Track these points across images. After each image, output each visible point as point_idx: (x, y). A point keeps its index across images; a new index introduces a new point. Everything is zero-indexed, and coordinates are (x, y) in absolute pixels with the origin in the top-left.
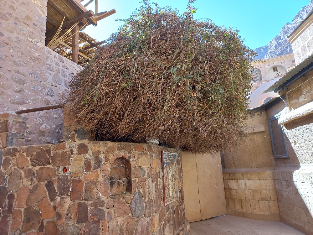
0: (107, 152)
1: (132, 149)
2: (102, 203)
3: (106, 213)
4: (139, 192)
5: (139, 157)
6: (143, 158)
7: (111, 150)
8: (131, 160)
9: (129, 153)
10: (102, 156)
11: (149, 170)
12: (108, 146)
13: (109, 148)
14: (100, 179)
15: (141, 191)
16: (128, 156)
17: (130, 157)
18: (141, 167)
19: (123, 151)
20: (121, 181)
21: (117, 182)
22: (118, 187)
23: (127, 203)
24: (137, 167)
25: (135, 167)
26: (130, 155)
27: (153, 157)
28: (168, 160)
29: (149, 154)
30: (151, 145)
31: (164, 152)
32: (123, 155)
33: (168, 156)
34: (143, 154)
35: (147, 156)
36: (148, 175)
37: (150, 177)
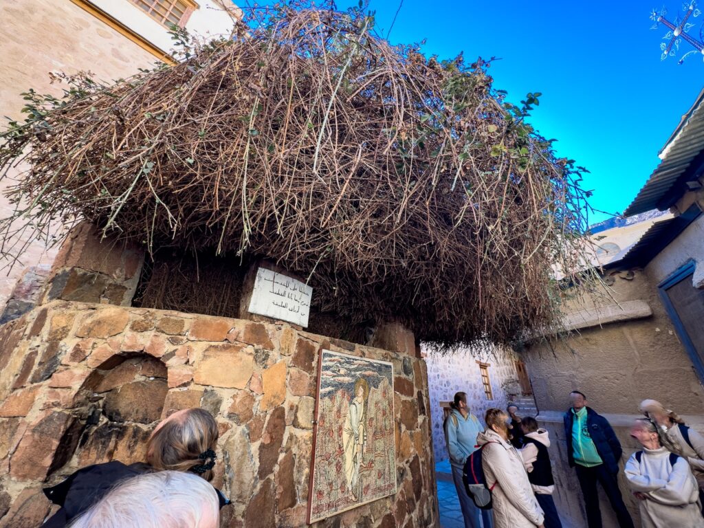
0: (89, 332)
1: (185, 329)
6: (226, 357)
7: (105, 327)
8: (172, 362)
9: (174, 341)
10: (69, 343)
11: (238, 400)
12: (99, 315)
13: (99, 322)
14: (34, 415)
16: (169, 348)
18: (209, 389)
19: (150, 333)
20: (146, 428)
22: (131, 447)
24: (192, 387)
25: (185, 385)
26: (175, 347)
27: (269, 362)
28: (348, 375)
29: (250, 349)
30: (263, 327)
31: (324, 351)
32: (148, 344)
33: (347, 366)
34: (225, 348)
35: (240, 354)
36: (230, 416)
37: (239, 422)
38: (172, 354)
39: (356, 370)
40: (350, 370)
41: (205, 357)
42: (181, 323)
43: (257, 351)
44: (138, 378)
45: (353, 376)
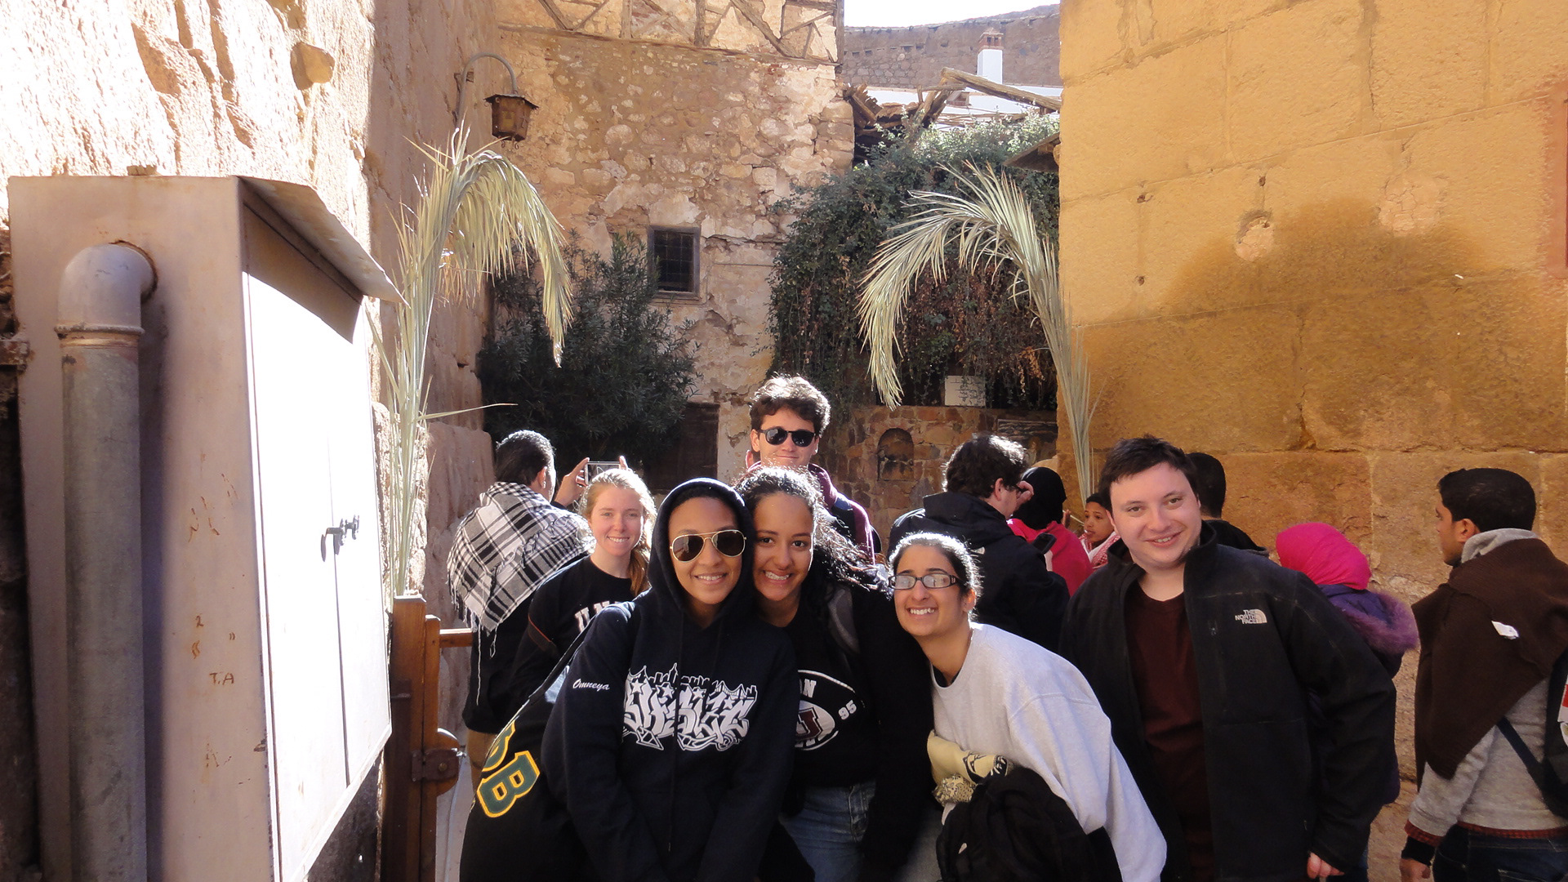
0: (872, 419)
1: (915, 416)
2: (867, 488)
3: (872, 500)
4: (927, 480)
5: (928, 429)
6: (938, 429)
8: (912, 433)
9: (911, 422)
10: (867, 426)
14: (865, 456)
15: (931, 479)
16: (909, 426)
17: (911, 429)
18: (933, 445)
19: (899, 419)
20: (906, 463)
21: (899, 465)
22: (902, 471)
23: (905, 493)
24: (924, 444)
25: (921, 443)
26: (912, 425)
27: (962, 429)
28: (1021, 435)
29: (950, 424)
30: (955, 410)
31: (999, 420)
32: (900, 424)
33: (1021, 428)
34: (937, 424)
35: (945, 427)
39: (1030, 430)
40: (1025, 431)
42: (912, 412)
43: (954, 425)
44: (896, 440)
45: (1026, 435)
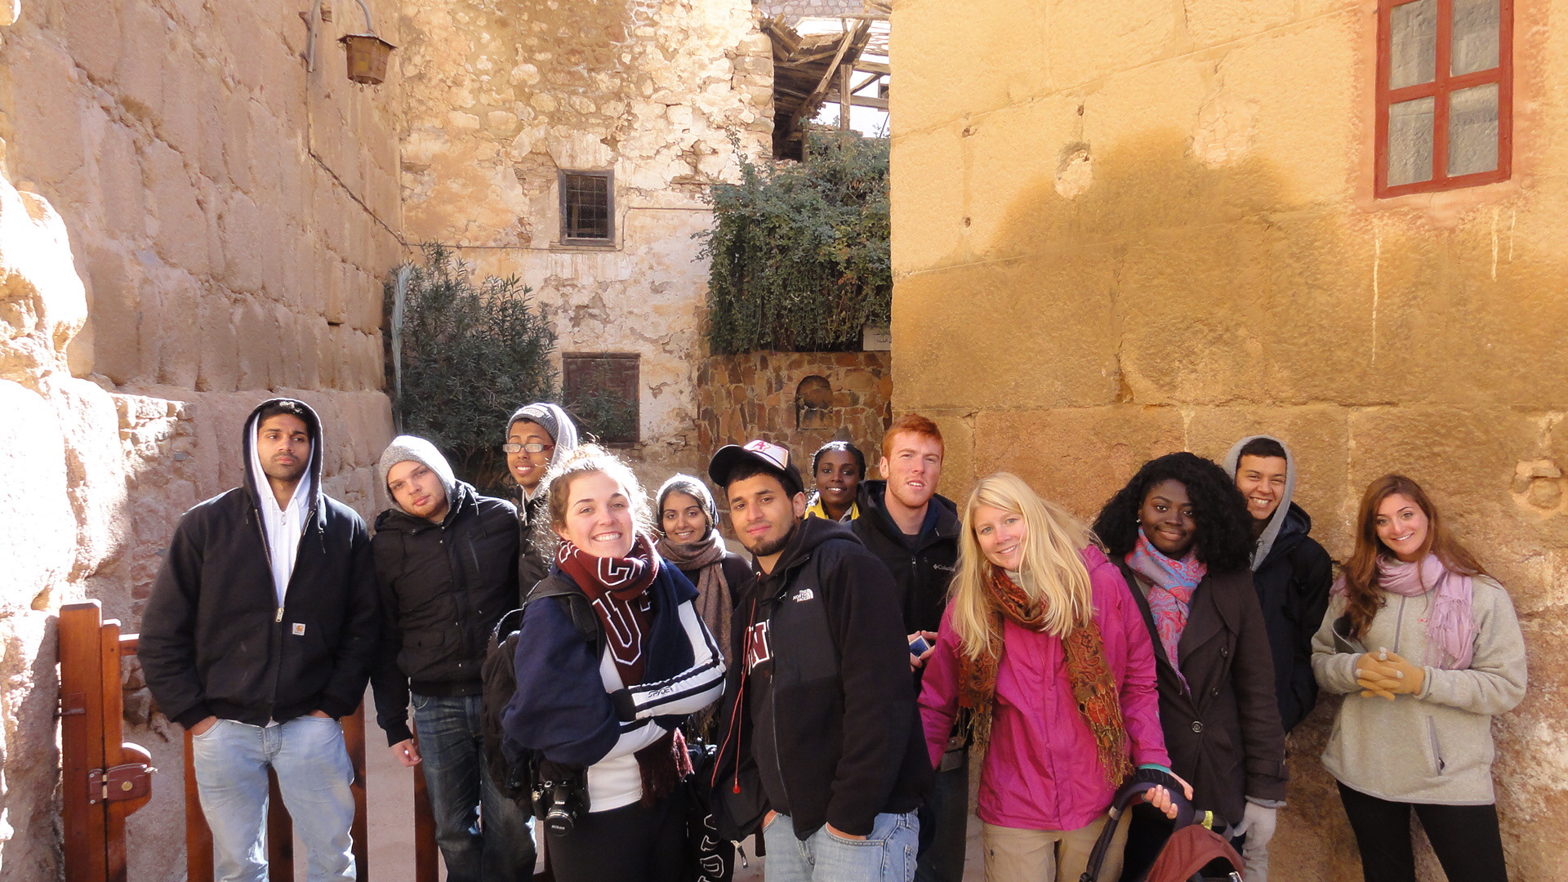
0: (790, 367)
1: (832, 362)
2: (786, 437)
4: (846, 428)
6: (855, 375)
7: (797, 364)
8: (831, 379)
9: (829, 368)
10: (784, 373)
11: (867, 397)
12: (793, 359)
13: (794, 362)
14: (783, 405)
15: (850, 427)
18: (851, 392)
19: (817, 365)
20: (826, 411)
21: (818, 414)
22: (822, 420)
24: (843, 391)
25: (839, 390)
26: (830, 372)
27: (881, 375)
29: (870, 369)
30: (873, 355)
32: (817, 371)
34: (855, 370)
35: (864, 372)
36: (865, 404)
37: (871, 407)
38: (829, 376)
41: (846, 375)
42: (830, 360)
43: (873, 370)
44: (815, 388)
